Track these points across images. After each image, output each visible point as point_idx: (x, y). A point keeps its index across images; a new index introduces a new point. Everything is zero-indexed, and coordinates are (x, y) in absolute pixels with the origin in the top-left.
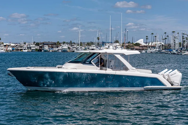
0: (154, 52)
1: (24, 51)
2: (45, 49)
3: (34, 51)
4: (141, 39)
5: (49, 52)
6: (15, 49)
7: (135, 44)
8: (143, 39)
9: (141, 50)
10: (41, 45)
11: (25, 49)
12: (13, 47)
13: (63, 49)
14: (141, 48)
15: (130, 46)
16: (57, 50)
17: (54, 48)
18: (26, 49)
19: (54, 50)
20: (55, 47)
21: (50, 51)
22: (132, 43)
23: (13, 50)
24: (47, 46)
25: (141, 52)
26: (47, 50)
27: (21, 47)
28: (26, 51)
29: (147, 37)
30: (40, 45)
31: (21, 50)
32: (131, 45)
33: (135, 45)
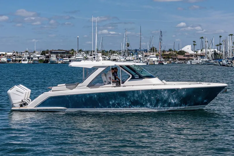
0: (200, 62)
1: (23, 62)
2: (52, 59)
3: (36, 62)
4: (189, 46)
5: (57, 63)
6: (11, 60)
7: (179, 52)
8: (190, 45)
9: (186, 60)
10: (48, 55)
11: (24, 60)
12: (9, 57)
13: (77, 59)
14: (186, 58)
15: (172, 55)
16: (68, 60)
17: (64, 59)
18: (26, 60)
19: (64, 60)
20: (66, 57)
21: (59, 62)
22: (175, 51)
23: (8, 61)
24: (55, 55)
25: (186, 63)
26: (54, 61)
27: (20, 57)
28: (26, 62)
29: (194, 42)
30: (46, 55)
31: (20, 61)
32: (173, 53)
33: (178, 54)
